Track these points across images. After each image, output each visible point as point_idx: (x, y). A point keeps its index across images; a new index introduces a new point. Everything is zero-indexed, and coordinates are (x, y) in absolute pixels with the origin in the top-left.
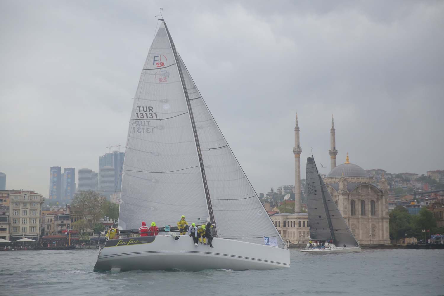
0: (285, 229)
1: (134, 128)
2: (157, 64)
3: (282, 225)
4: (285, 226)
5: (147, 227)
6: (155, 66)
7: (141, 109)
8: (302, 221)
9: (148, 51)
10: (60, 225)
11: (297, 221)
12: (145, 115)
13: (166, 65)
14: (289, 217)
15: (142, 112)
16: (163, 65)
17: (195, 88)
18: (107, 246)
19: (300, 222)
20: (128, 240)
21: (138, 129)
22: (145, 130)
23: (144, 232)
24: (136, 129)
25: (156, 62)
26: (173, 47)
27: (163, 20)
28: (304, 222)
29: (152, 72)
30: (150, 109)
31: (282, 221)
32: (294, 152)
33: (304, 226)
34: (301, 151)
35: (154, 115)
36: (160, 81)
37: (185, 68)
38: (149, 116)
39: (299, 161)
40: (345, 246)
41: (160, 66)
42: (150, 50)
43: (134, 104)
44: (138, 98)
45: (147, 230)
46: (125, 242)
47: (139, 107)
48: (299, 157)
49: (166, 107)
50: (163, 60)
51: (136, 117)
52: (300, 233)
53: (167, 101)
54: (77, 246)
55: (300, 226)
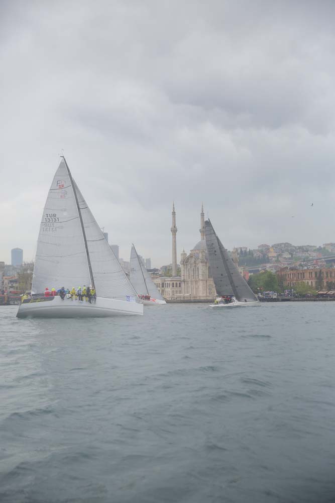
0: (163, 289)
1: (43, 228)
2: (59, 186)
3: (161, 286)
4: (163, 287)
5: (49, 291)
6: (58, 187)
7: (49, 216)
8: (175, 282)
9: (53, 178)
10: (11, 287)
11: (171, 283)
12: (51, 220)
13: (65, 186)
14: (166, 280)
15: (49, 217)
16: (63, 186)
17: (84, 201)
18: (23, 303)
19: (173, 284)
20: (37, 299)
21: (46, 229)
22: (51, 229)
23: (47, 294)
24: (45, 229)
25: (58, 185)
26: (70, 174)
27: (63, 157)
28: (176, 284)
29: (55, 191)
30: (55, 215)
31: (161, 283)
32: (171, 231)
33: (176, 286)
34: (177, 230)
35: (57, 220)
36: (61, 197)
37: (77, 189)
38: (53, 220)
39: (175, 237)
40: (246, 301)
41: (62, 187)
42: (55, 177)
43: (44, 213)
44: (46, 209)
45: (49, 293)
46: (35, 300)
47: (47, 215)
48: (175, 235)
49: (65, 214)
50: (63, 183)
51: (45, 221)
52: (173, 292)
53: (65, 210)
54: (16, 303)
55: (173, 286)
